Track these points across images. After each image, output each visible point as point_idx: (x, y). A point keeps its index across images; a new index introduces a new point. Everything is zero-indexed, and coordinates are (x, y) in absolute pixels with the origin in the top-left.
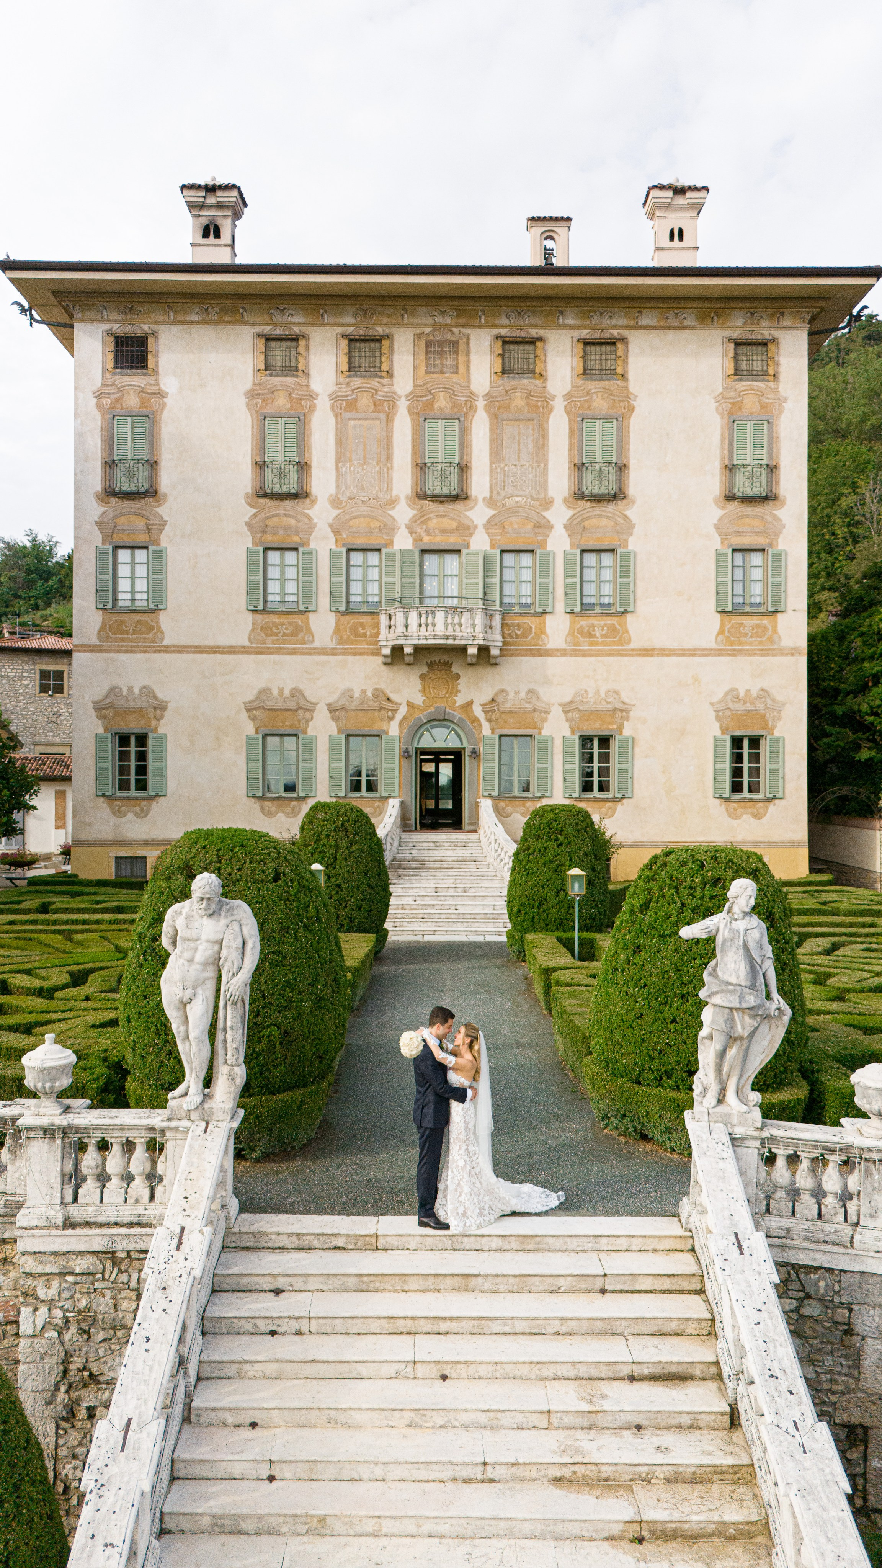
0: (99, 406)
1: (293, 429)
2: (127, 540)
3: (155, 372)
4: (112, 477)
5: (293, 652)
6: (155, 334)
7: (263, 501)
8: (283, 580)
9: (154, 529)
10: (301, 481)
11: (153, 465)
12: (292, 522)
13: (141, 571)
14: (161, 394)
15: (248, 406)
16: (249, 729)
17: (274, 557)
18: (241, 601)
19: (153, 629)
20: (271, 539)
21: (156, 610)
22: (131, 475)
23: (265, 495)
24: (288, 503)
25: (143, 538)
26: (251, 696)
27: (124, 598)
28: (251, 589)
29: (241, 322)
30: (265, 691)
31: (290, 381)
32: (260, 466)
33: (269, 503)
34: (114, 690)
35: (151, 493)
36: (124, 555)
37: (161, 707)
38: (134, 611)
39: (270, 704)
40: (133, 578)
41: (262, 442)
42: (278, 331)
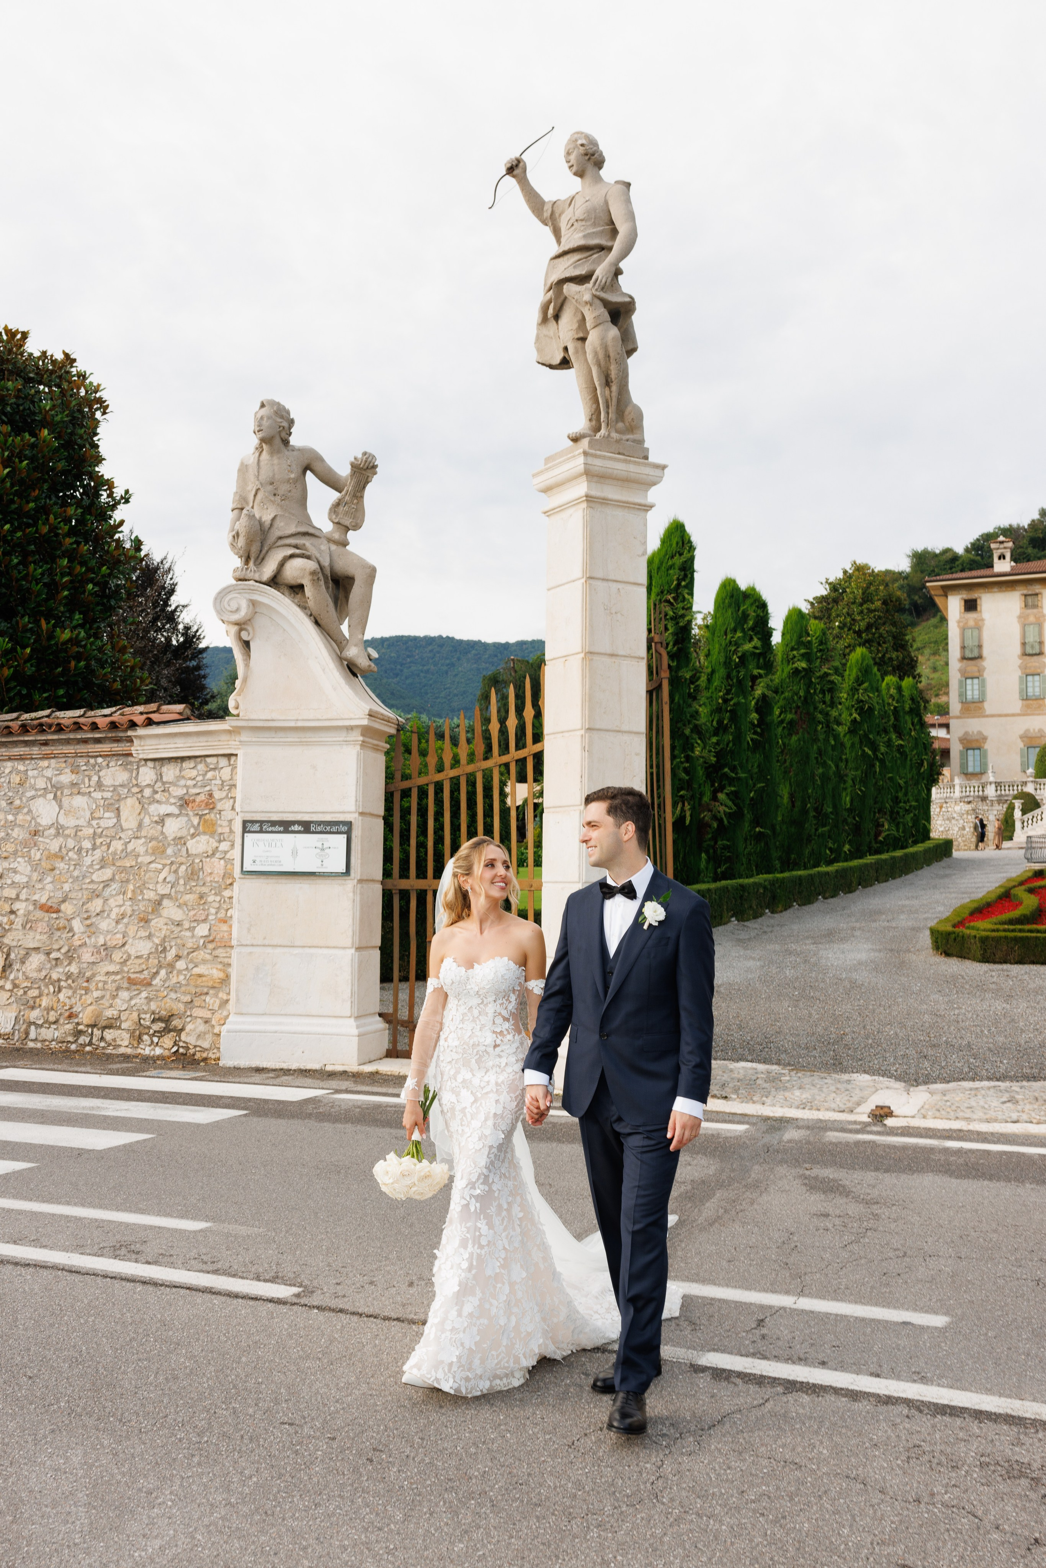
0: (959, 626)
1: (1037, 629)
2: (970, 675)
3: (981, 611)
4: (964, 653)
5: (1039, 714)
6: (980, 598)
7: (1025, 657)
8: (1034, 687)
9: (981, 671)
10: (1040, 648)
11: (980, 647)
12: (1037, 664)
13: (976, 687)
14: (983, 620)
15: (1019, 622)
16: (1021, 745)
17: (1030, 678)
18: (1017, 695)
19: (981, 709)
20: (1028, 671)
21: (983, 701)
22: (972, 651)
23: (1026, 655)
24: (1035, 657)
25: (977, 674)
26: (1021, 732)
27: (969, 697)
28: (1021, 691)
29: (1015, 590)
30: (1028, 730)
31: (1035, 611)
32: (1024, 644)
33: (1027, 658)
34: (966, 733)
35: (980, 657)
36: (969, 681)
37: (985, 739)
38: (974, 702)
39: (1030, 735)
40: (973, 690)
41: (1024, 635)
42: (1030, 593)
